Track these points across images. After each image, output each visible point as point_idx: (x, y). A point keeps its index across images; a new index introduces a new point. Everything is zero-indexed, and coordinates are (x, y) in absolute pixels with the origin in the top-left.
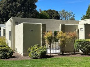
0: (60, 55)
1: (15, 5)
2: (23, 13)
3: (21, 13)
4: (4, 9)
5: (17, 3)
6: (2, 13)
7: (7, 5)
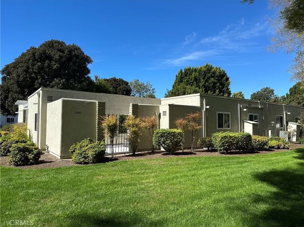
0: (130, 156)
1: (49, 66)
2: (64, 80)
3: (60, 80)
4: (26, 71)
5: (53, 62)
6: (21, 79)
7: (33, 65)
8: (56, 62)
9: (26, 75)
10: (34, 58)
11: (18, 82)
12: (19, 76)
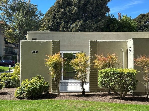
1: (70, 11)
2: (81, 22)
3: (78, 22)
4: (54, 18)
5: (73, 7)
6: (50, 25)
7: (58, 12)
8: (75, 6)
9: (54, 21)
10: (59, 6)
11: (49, 27)
12: (49, 22)
